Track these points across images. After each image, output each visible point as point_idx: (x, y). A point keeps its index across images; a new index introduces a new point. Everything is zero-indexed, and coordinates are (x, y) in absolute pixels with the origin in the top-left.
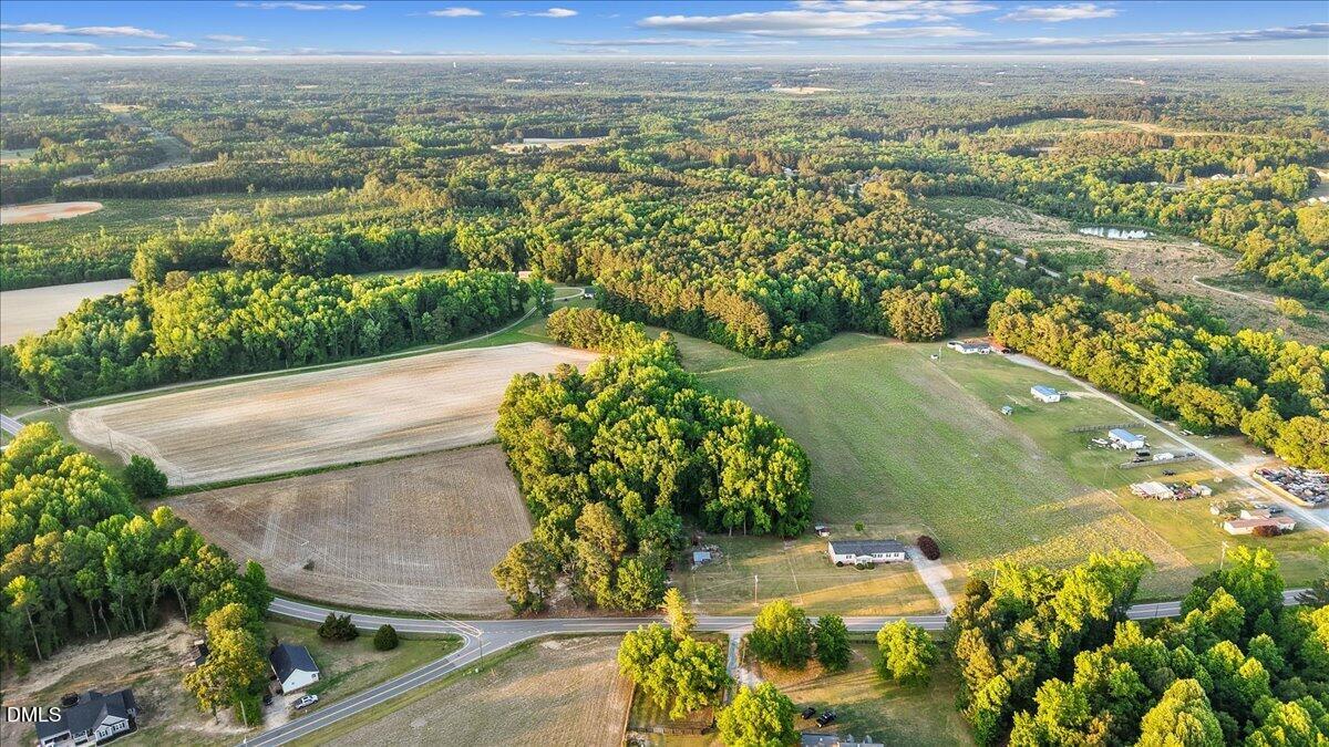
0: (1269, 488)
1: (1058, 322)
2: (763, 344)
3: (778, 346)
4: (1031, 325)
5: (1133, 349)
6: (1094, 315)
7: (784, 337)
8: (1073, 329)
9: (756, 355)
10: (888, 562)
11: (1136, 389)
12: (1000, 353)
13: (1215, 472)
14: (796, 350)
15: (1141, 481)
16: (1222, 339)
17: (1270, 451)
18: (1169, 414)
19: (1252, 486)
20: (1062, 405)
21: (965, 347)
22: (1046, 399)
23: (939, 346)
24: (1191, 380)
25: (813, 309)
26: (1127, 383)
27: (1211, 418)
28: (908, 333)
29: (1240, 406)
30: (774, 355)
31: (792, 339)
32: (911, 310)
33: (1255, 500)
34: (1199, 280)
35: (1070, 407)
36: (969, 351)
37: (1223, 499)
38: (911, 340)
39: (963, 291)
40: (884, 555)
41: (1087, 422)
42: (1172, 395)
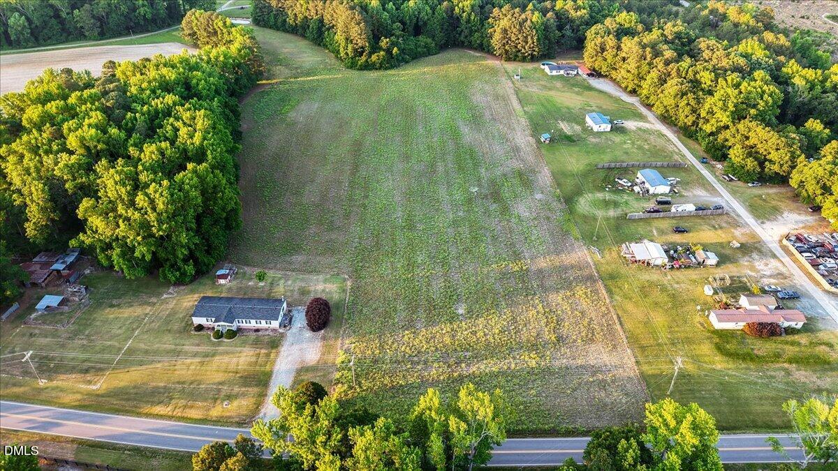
0: (796, 261)
1: (644, 47)
2: (361, 54)
3: (374, 57)
4: (619, 48)
5: (706, 78)
6: (691, 41)
7: (381, 49)
8: (657, 54)
9: (352, 66)
10: (257, 330)
11: (695, 123)
12: (585, 76)
13: (738, 232)
14: (392, 62)
15: (639, 240)
16: (810, 74)
17: (817, 209)
18: (718, 153)
19: (774, 256)
20: (609, 136)
21: (552, 69)
22: (596, 128)
23: (530, 66)
24: (755, 118)
25: (425, 24)
26: (687, 116)
27: (761, 164)
28: (507, 52)
29: (798, 153)
30: (367, 67)
31: (389, 51)
32: (510, 28)
33: (770, 276)
34: (828, 17)
35: (618, 138)
36: (554, 73)
37: (728, 272)
38: (508, 59)
39: (572, 12)
40: (253, 322)
41: (624, 157)
42: (727, 134)
